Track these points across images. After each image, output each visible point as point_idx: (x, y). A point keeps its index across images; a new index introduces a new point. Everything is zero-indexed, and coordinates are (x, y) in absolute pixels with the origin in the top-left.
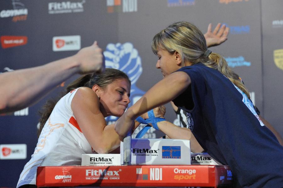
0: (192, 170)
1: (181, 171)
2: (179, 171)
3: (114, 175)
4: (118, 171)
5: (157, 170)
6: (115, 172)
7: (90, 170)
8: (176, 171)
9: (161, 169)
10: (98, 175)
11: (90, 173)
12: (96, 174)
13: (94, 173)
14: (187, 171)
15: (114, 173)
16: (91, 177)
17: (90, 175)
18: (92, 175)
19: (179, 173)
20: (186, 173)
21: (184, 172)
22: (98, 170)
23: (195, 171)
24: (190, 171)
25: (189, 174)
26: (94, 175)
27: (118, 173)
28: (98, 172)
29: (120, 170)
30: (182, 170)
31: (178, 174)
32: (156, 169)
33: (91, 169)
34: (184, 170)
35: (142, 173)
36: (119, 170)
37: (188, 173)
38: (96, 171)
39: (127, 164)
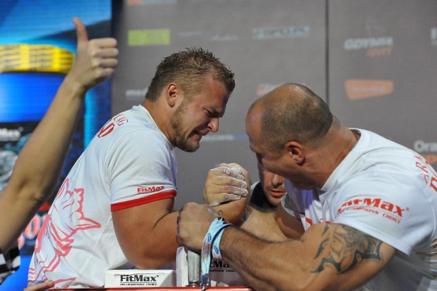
39: (193, 284)
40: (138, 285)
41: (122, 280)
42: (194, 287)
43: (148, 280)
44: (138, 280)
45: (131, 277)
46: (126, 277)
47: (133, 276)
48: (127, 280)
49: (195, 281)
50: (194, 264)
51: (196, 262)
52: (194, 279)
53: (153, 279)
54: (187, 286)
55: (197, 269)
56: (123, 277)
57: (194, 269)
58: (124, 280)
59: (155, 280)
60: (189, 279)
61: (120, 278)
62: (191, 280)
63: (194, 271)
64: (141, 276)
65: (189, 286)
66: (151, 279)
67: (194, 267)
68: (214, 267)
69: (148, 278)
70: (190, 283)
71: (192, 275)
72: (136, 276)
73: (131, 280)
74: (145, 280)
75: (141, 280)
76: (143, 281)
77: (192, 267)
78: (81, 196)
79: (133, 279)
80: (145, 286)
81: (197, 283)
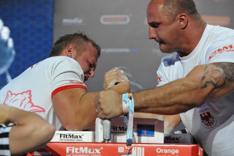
0: (175, 150)
1: (163, 151)
2: (161, 151)
3: (96, 153)
4: (99, 150)
5: (139, 150)
6: (97, 150)
7: (71, 148)
8: (159, 150)
9: (143, 148)
10: (78, 153)
11: (71, 150)
12: (76, 152)
13: (75, 150)
14: (169, 151)
15: (95, 151)
16: (72, 155)
17: (70, 152)
18: (73, 152)
19: (162, 152)
20: (168, 152)
21: (166, 151)
22: (78, 147)
23: (178, 151)
24: (173, 151)
25: (172, 154)
26: (75, 153)
27: (100, 151)
28: (78, 149)
29: (102, 148)
30: (165, 150)
31: (161, 154)
32: (138, 148)
33: (72, 146)
34: (166, 150)
35: (123, 152)
36: (100, 148)
37: (170, 152)
38: (77, 149)
39: (106, 141)
40: (70, 140)
41: (61, 137)
42: (106, 142)
43: (77, 138)
44: (71, 137)
45: (66, 136)
46: (63, 135)
47: (68, 135)
48: (64, 137)
49: (107, 139)
50: (107, 128)
51: (108, 127)
52: (107, 137)
53: (80, 137)
54: (103, 142)
55: (109, 132)
56: (62, 135)
57: (107, 131)
58: (62, 137)
59: (81, 138)
60: (104, 137)
61: (59, 135)
62: (105, 138)
63: (107, 133)
64: (73, 135)
65: (104, 142)
66: (79, 137)
67: (107, 130)
68: (119, 130)
69: (77, 136)
70: (105, 140)
71: (106, 135)
72: (70, 135)
73: (66, 137)
74: (75, 137)
75: (73, 138)
76: (74, 138)
77: (106, 130)
78: (30, 94)
79: (68, 137)
80: (75, 141)
81: (109, 140)
